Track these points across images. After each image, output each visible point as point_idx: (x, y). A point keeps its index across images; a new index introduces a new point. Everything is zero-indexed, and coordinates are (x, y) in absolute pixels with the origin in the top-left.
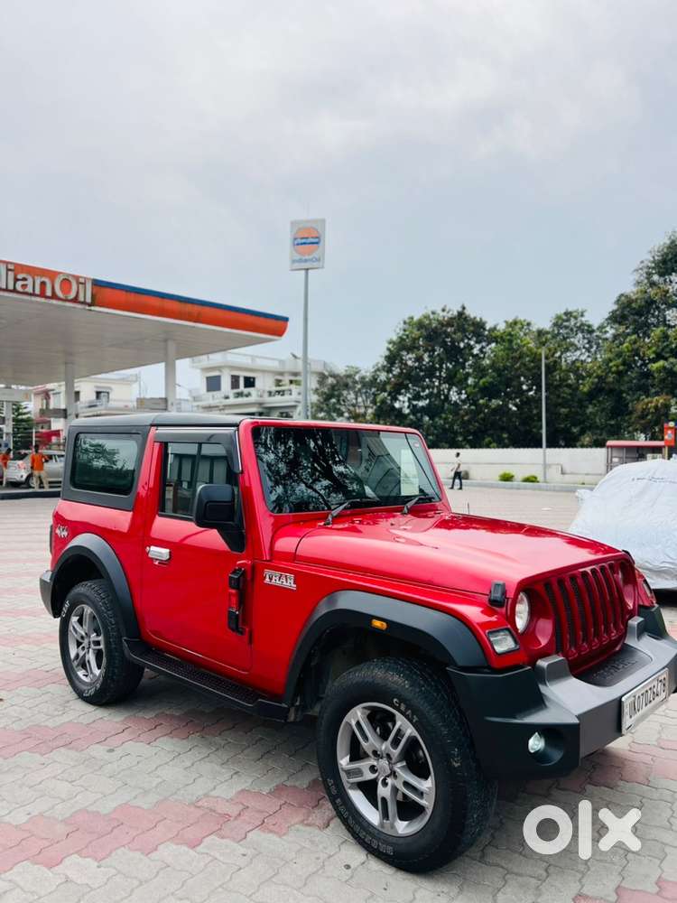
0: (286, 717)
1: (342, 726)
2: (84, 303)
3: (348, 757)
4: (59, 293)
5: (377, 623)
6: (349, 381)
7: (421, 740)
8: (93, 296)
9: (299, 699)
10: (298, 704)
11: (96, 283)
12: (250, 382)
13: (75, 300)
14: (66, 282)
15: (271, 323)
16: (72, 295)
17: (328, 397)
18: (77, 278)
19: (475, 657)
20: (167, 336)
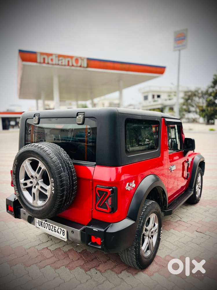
2: (84, 67)
4: (75, 64)
6: (196, 93)
8: (88, 64)
11: (89, 60)
12: (159, 96)
13: (81, 66)
14: (77, 60)
15: (159, 70)
16: (79, 64)
17: (187, 100)
18: (81, 58)
20: (120, 78)
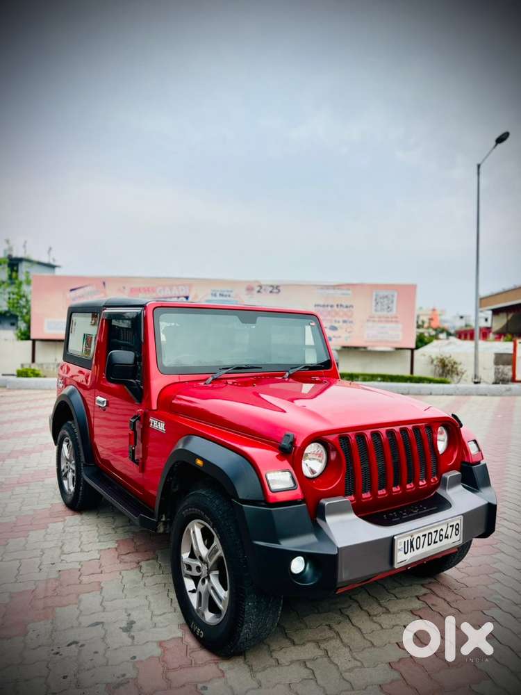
0: (156, 530)
1: (185, 532)
3: (189, 553)
5: (199, 462)
7: (224, 559)
9: (164, 516)
10: (164, 519)
19: (256, 493)
